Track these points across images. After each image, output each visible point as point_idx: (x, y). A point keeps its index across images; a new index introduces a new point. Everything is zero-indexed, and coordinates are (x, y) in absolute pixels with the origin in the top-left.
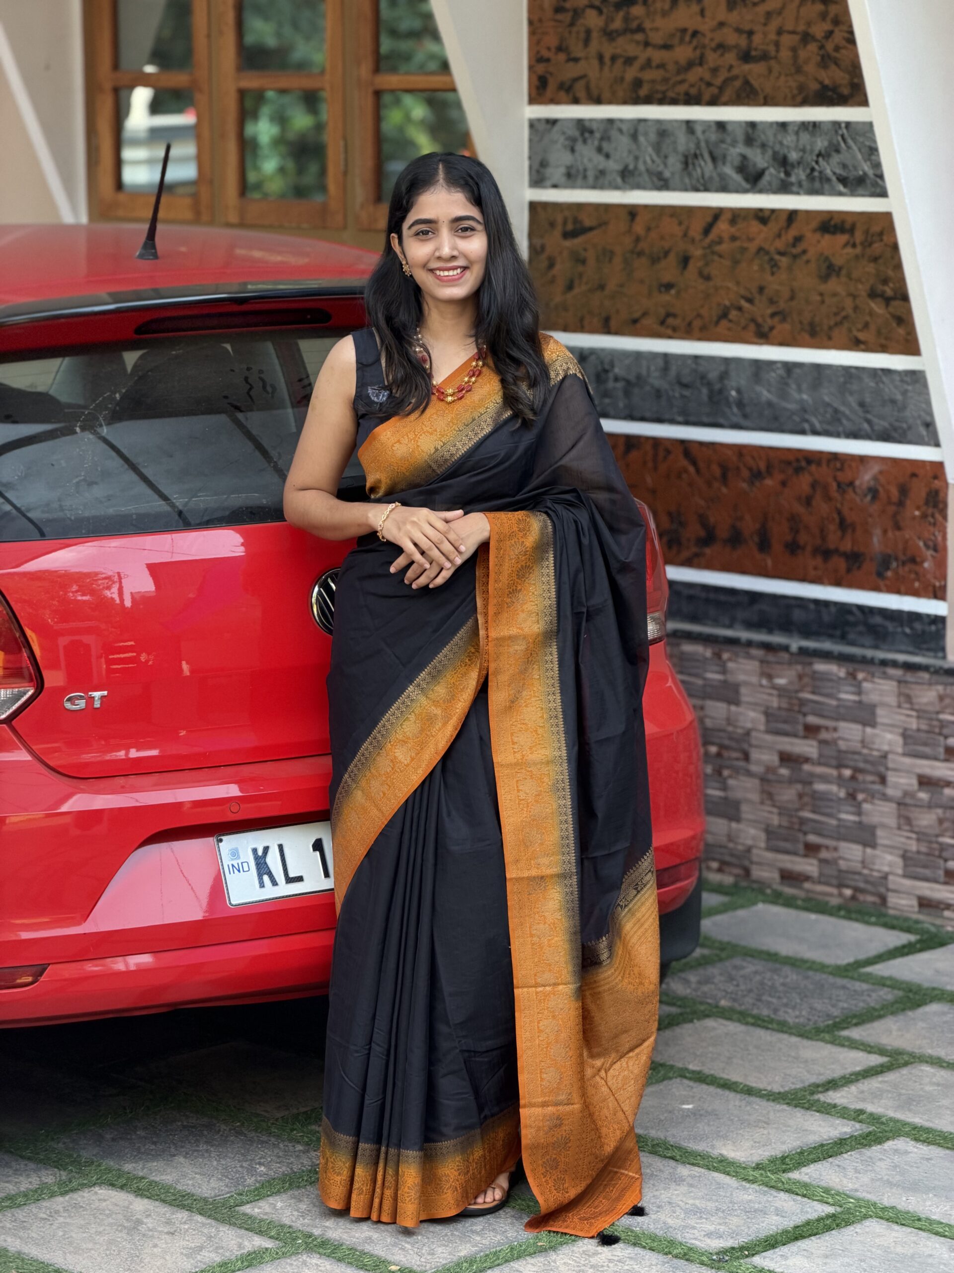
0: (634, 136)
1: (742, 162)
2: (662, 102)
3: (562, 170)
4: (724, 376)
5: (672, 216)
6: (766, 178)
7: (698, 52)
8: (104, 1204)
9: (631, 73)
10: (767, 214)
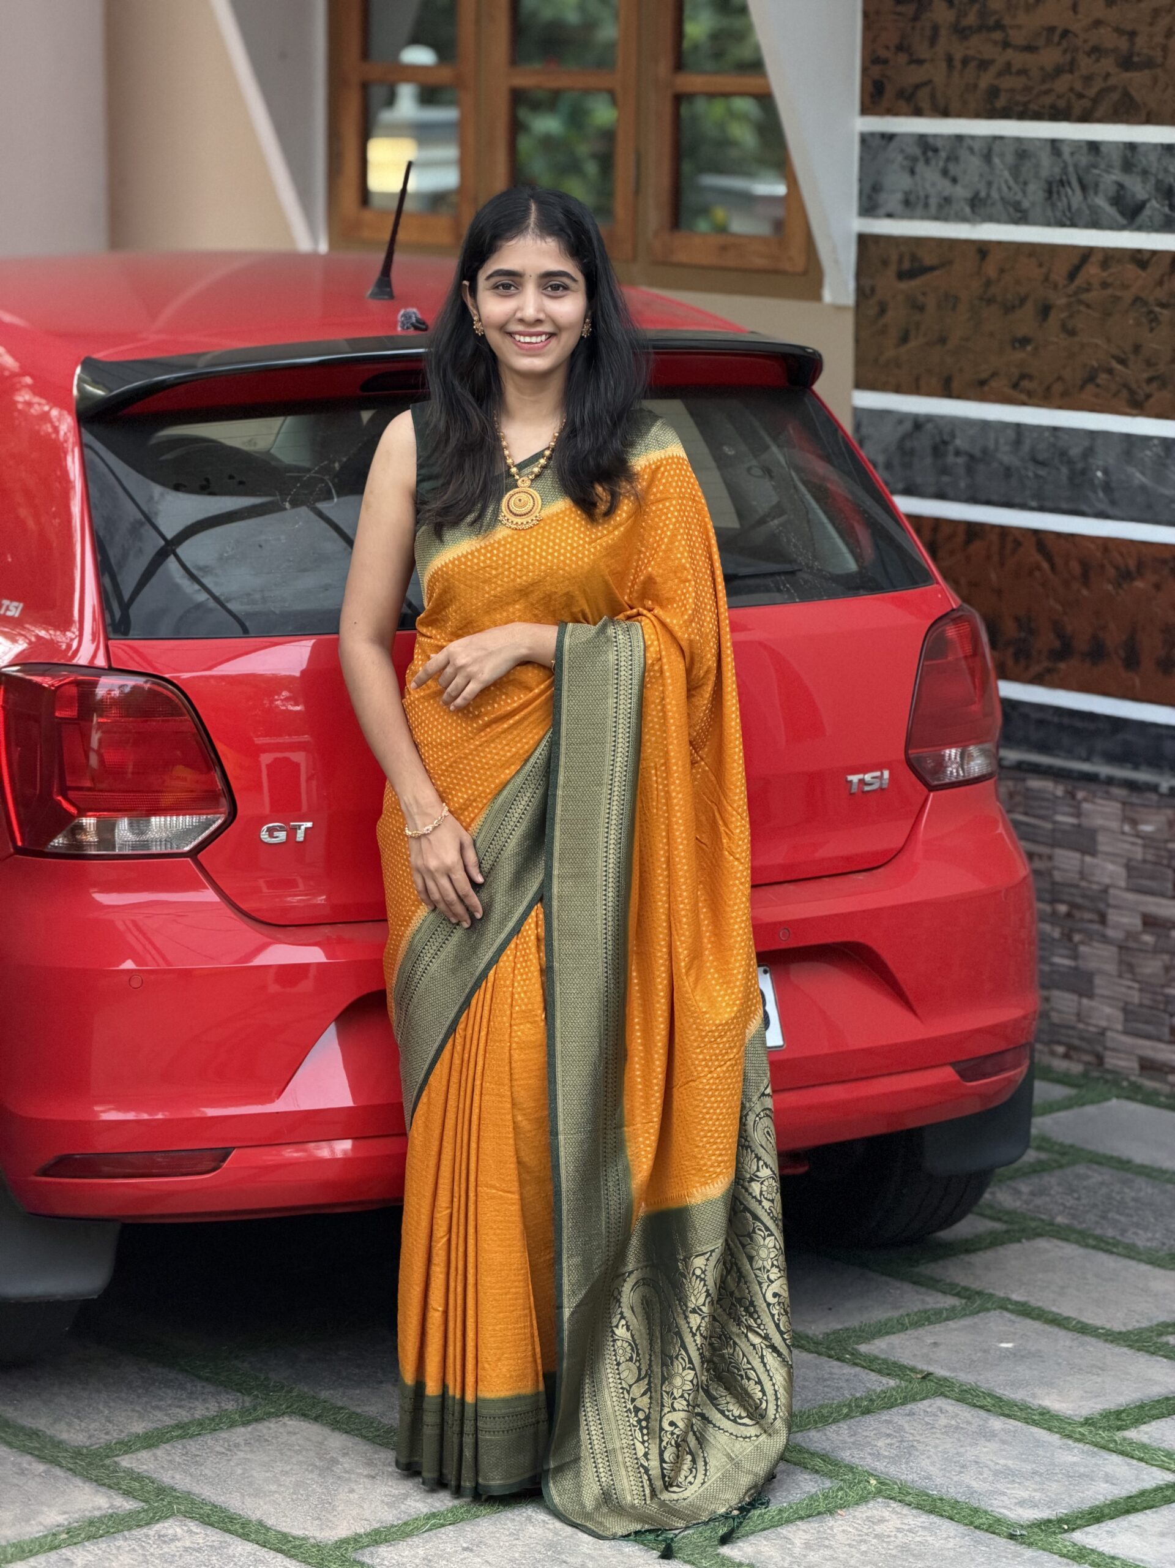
0: (988, 157)
1: (1118, 192)
2: (1023, 115)
3: (899, 196)
4: (1089, 452)
5: (1030, 255)
6: (1147, 212)
7: (1068, 57)
8: (294, 1438)
9: (986, 80)
10: (1146, 257)
